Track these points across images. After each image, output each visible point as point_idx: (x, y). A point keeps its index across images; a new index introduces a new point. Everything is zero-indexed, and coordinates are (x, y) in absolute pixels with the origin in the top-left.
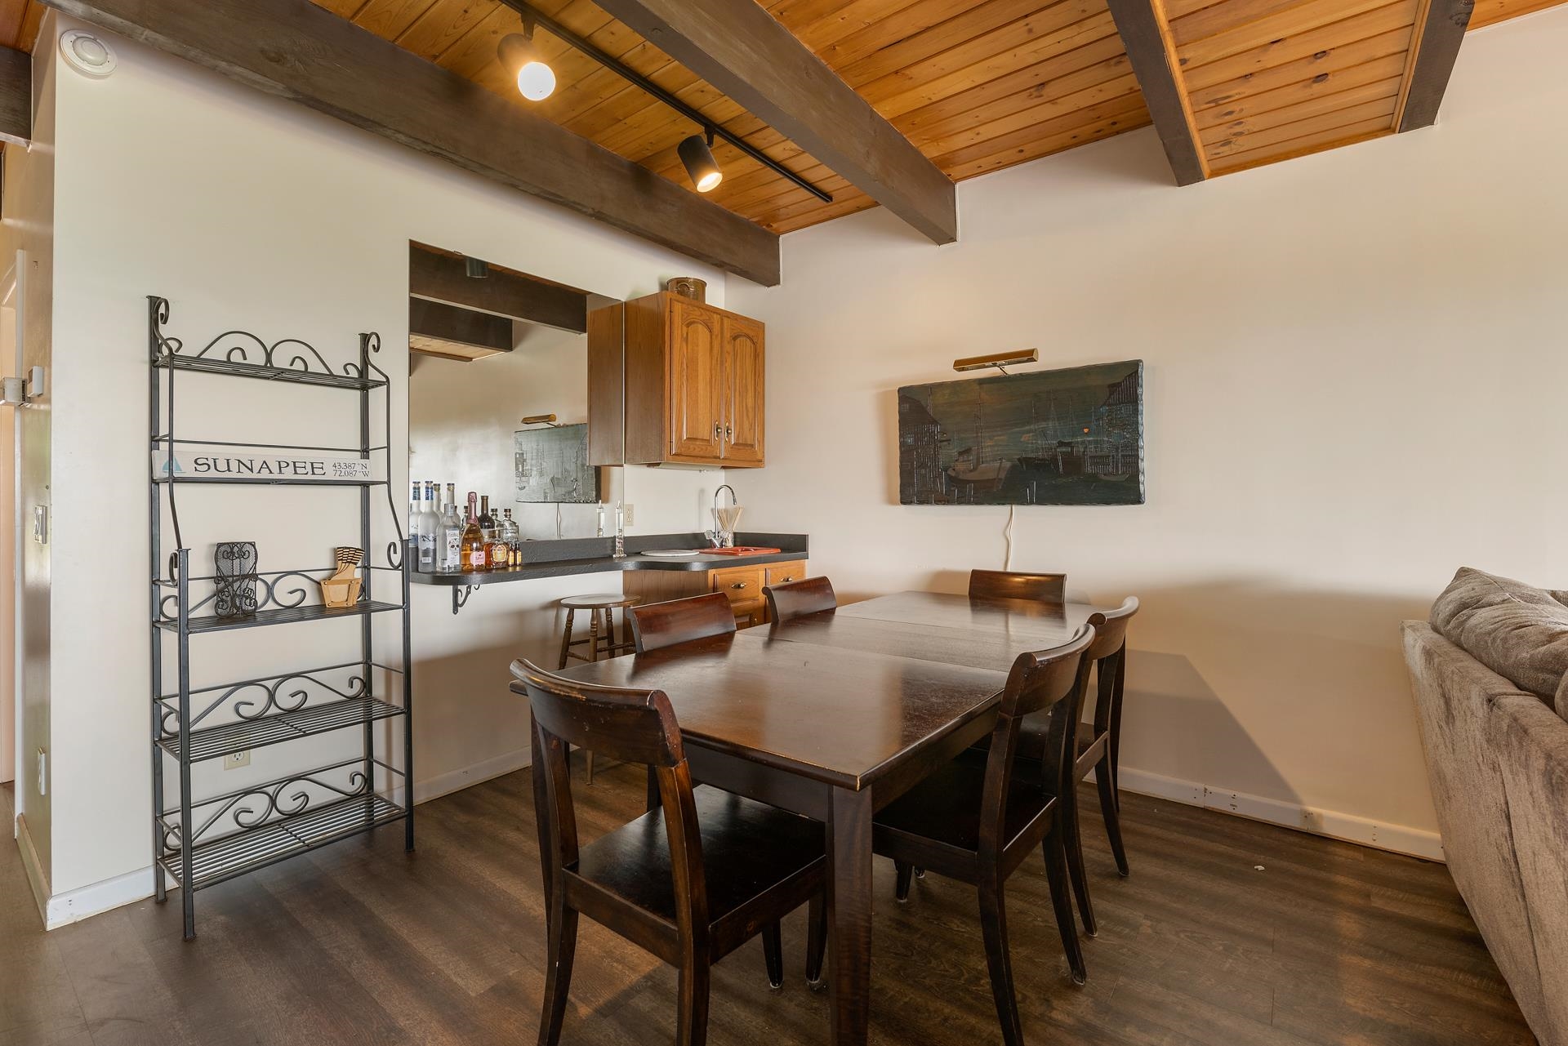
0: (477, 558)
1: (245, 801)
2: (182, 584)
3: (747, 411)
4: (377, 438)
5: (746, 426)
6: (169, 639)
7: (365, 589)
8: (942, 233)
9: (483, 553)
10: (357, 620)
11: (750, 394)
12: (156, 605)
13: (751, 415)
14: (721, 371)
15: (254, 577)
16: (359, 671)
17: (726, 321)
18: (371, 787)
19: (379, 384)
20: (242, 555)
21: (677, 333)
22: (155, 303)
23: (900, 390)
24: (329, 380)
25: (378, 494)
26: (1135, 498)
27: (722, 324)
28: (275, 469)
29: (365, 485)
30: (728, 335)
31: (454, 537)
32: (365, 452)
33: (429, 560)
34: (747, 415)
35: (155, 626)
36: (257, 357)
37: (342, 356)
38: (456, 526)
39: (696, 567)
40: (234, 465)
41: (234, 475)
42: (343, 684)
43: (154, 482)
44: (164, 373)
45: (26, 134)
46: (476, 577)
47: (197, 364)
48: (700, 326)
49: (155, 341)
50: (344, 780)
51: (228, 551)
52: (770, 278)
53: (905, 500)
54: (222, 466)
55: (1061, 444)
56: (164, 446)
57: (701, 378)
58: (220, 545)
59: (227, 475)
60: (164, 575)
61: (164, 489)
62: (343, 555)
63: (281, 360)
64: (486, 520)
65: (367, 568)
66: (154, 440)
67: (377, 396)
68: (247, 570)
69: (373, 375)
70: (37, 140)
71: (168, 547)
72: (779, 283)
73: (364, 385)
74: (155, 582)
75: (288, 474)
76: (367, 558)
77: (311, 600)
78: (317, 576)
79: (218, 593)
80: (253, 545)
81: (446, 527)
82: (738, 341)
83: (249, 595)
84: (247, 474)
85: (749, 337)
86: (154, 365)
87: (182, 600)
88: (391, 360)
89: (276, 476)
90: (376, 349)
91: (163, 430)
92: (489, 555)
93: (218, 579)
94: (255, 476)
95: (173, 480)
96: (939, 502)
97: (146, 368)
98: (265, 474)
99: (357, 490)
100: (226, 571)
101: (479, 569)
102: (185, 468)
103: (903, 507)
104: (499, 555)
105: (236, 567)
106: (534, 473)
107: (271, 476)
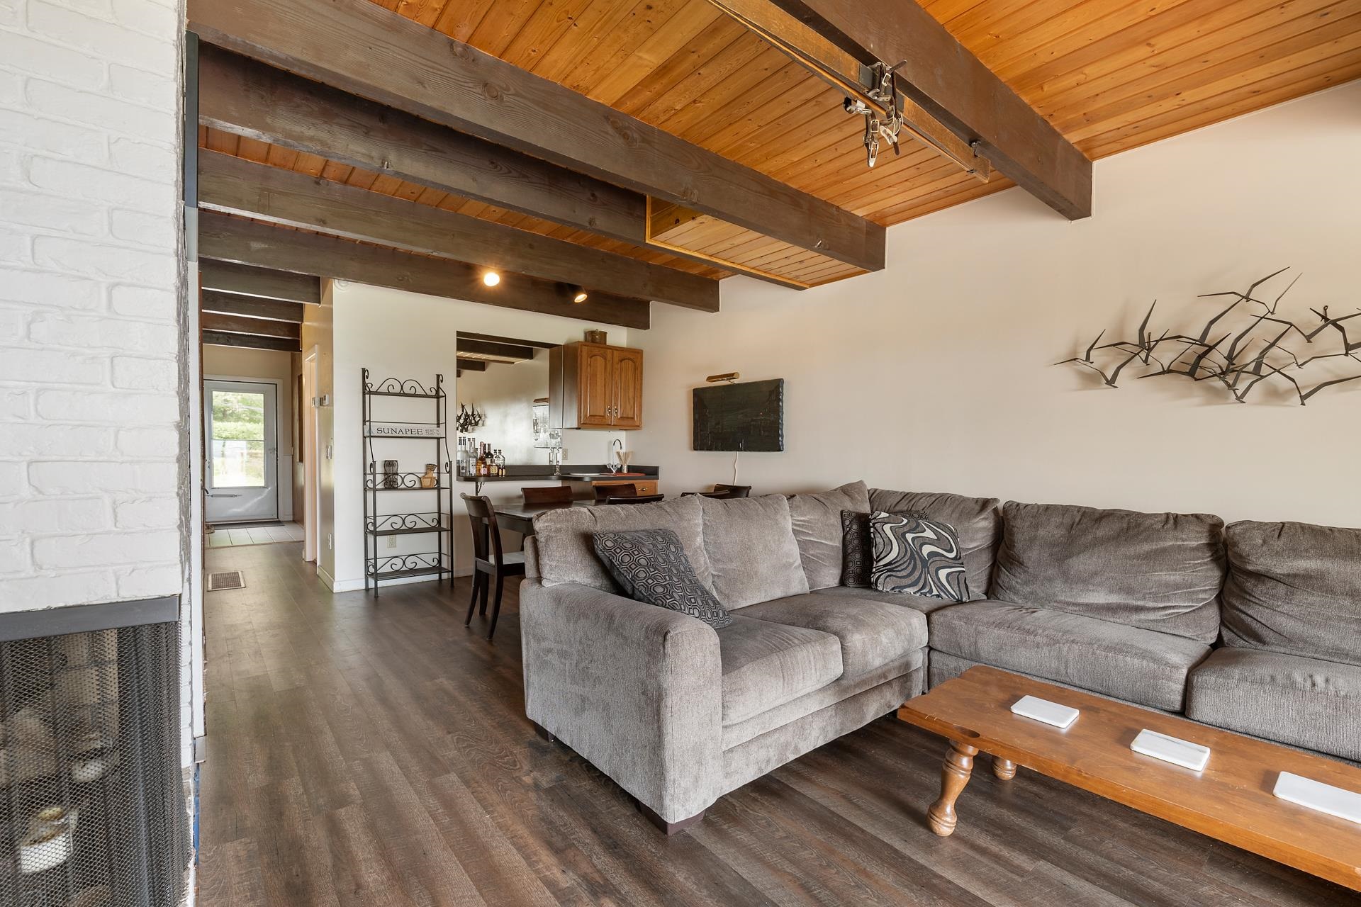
0: (483, 471)
1: (394, 561)
2: (374, 474)
3: (629, 399)
4: (442, 420)
5: (628, 407)
6: (370, 495)
7: (438, 482)
8: (713, 306)
9: (486, 469)
10: (435, 492)
11: (631, 390)
12: (365, 482)
13: (632, 402)
14: (612, 379)
15: (397, 474)
16: (436, 516)
17: (615, 352)
18: (440, 564)
19: (443, 397)
20: (393, 465)
21: (584, 363)
22: (364, 370)
23: (694, 390)
24: (426, 396)
25: (442, 441)
26: (778, 448)
27: (613, 355)
28: (404, 432)
29: (438, 439)
30: (616, 359)
31: (473, 461)
32: (438, 424)
33: (464, 471)
34: (629, 402)
35: (365, 490)
36: (398, 389)
37: (429, 385)
38: (475, 457)
39: (587, 479)
40: (390, 431)
41: (390, 435)
42: (430, 521)
43: (364, 437)
44: (367, 396)
45: (320, 303)
46: (482, 479)
47: (377, 393)
48: (598, 357)
49: (364, 385)
50: (431, 560)
51: (389, 464)
52: (645, 326)
53: (695, 449)
54: (386, 431)
55: (752, 420)
56: (368, 423)
57: (598, 384)
58: (386, 461)
59: (388, 435)
60: (368, 472)
61: (368, 440)
62: (430, 467)
63: (406, 390)
64: (489, 455)
65: (439, 473)
66: (364, 421)
67: (442, 400)
68: (394, 472)
69: (441, 394)
70: (323, 303)
71: (369, 461)
72: (649, 328)
73: (437, 397)
74: (365, 474)
75: (409, 434)
76: (439, 469)
77: (417, 485)
78: (420, 475)
79: (385, 479)
80: (396, 461)
81: (470, 457)
82: (623, 362)
83: (396, 480)
84: (394, 434)
85: (629, 359)
86: (364, 394)
87: (374, 481)
88: (450, 384)
89: (405, 435)
90: (442, 382)
91: (367, 419)
92: (489, 470)
93: (385, 474)
94: (397, 435)
95: (371, 437)
96: (708, 450)
97: (361, 394)
98: (401, 435)
99: (436, 441)
100: (388, 472)
101: (484, 475)
102: (374, 433)
103: (696, 452)
104: (494, 471)
105: (391, 470)
106: (542, 431)
107: (403, 435)
